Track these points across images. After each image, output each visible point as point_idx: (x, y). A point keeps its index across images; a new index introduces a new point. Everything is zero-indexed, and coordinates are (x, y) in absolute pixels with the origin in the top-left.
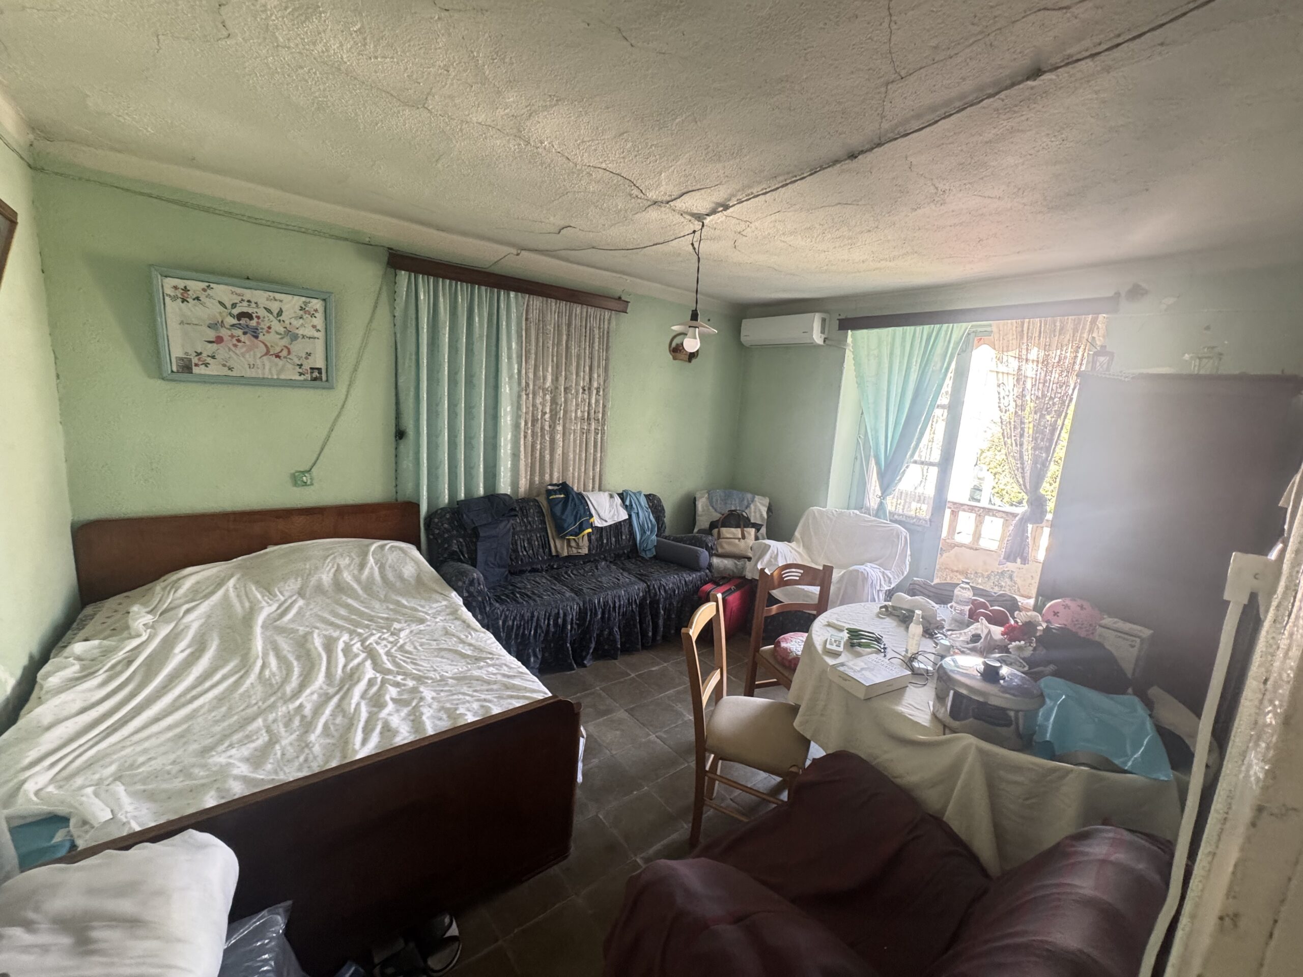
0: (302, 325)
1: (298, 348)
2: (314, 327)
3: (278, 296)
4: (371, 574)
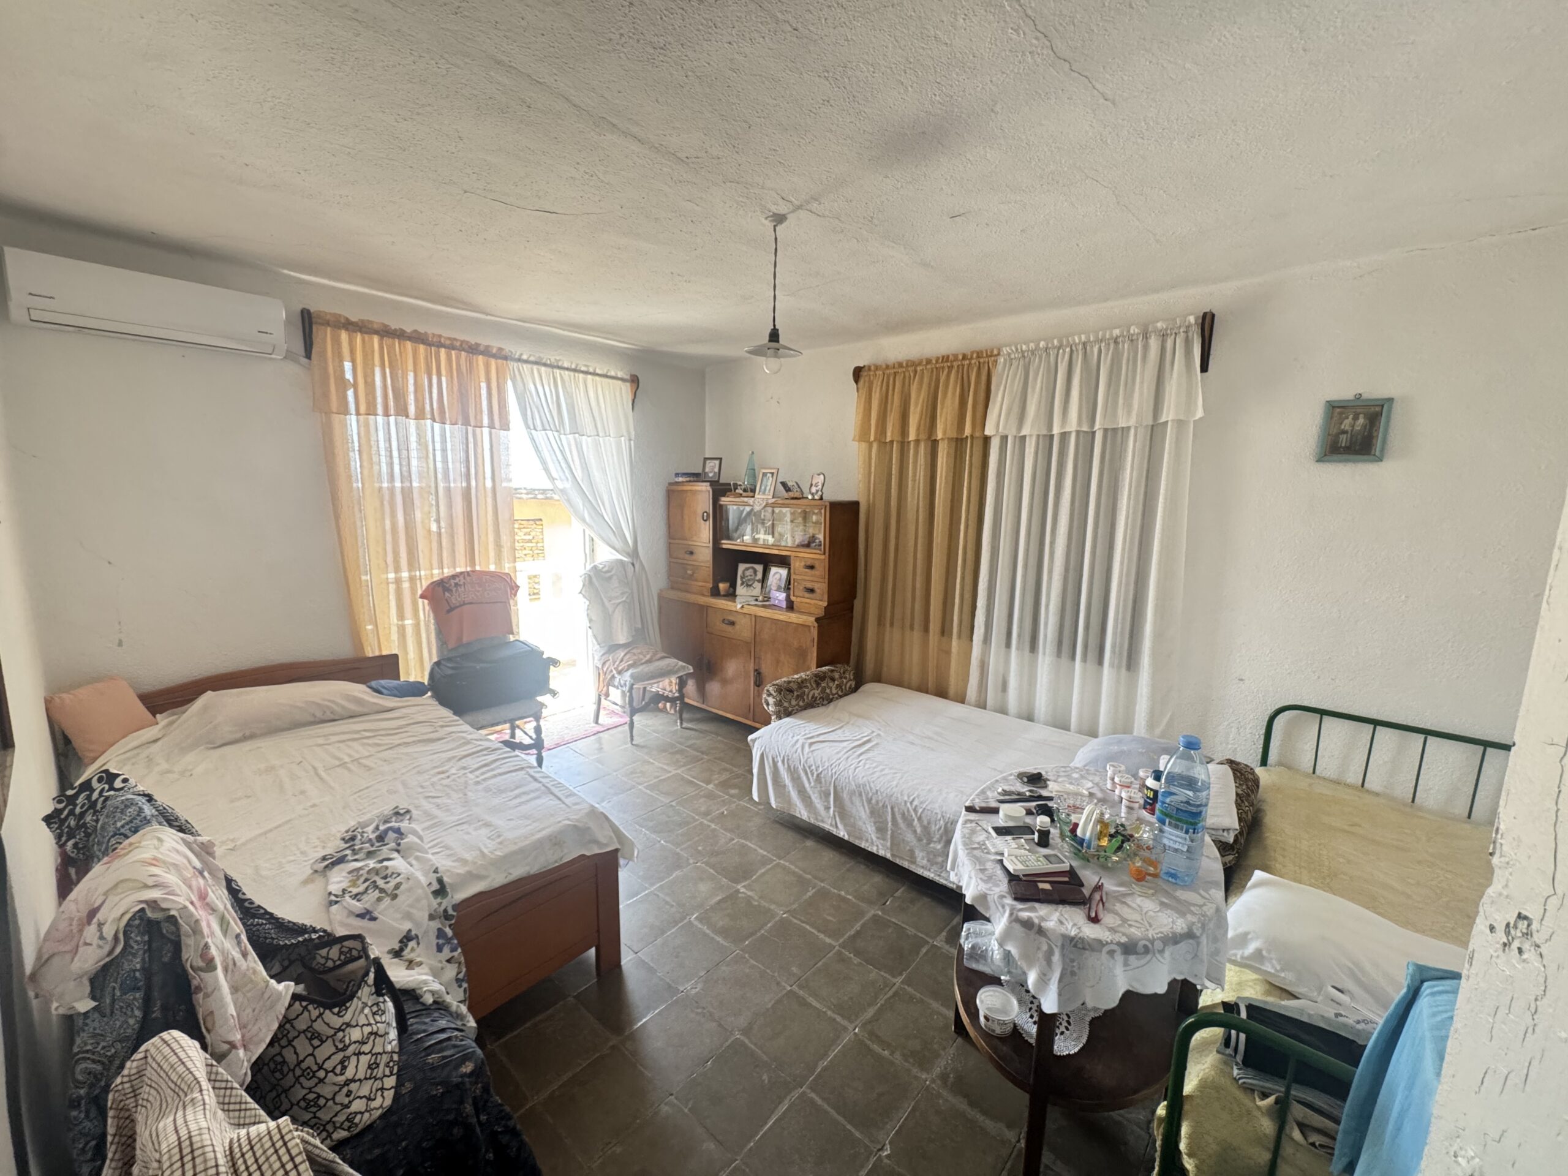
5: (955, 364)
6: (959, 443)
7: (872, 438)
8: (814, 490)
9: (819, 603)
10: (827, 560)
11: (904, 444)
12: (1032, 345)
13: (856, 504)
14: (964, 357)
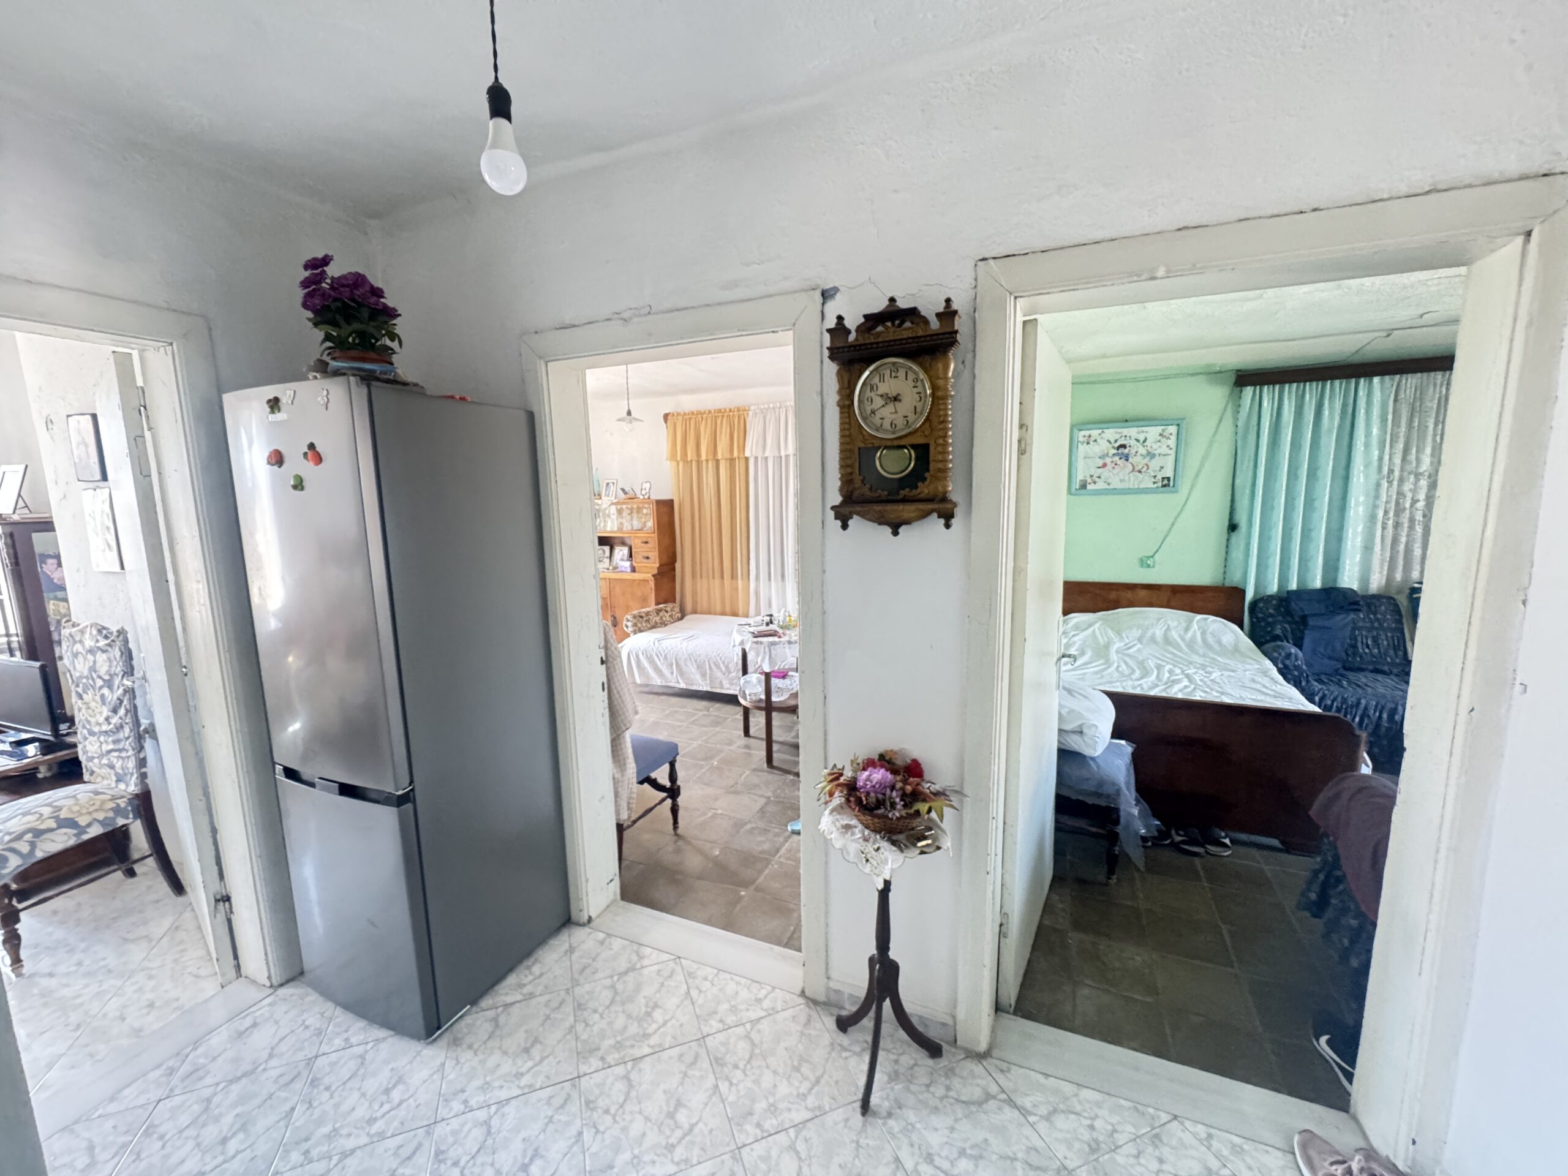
0: (1160, 447)
1: (1155, 464)
2: (1168, 446)
3: (1144, 429)
4: (1194, 636)
5: (726, 414)
6: (732, 460)
7: (679, 458)
8: (644, 492)
9: (654, 565)
10: (656, 538)
11: (699, 462)
12: (766, 406)
13: (672, 501)
14: (730, 410)
